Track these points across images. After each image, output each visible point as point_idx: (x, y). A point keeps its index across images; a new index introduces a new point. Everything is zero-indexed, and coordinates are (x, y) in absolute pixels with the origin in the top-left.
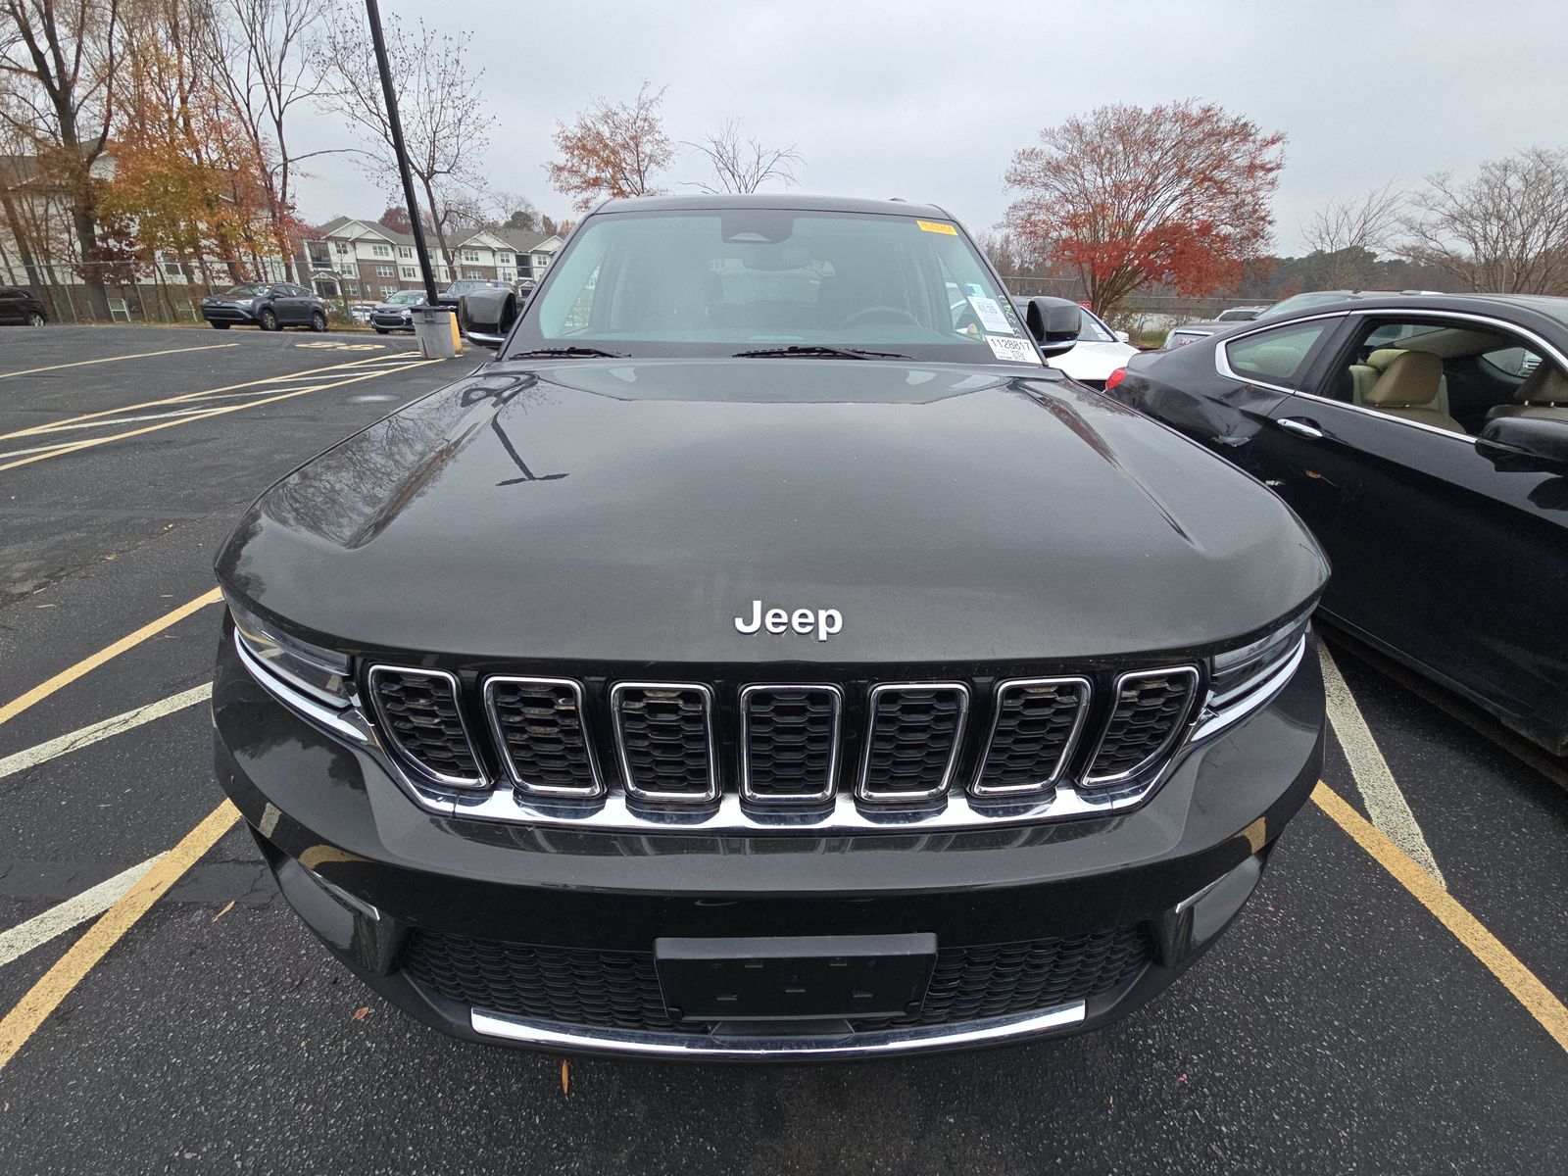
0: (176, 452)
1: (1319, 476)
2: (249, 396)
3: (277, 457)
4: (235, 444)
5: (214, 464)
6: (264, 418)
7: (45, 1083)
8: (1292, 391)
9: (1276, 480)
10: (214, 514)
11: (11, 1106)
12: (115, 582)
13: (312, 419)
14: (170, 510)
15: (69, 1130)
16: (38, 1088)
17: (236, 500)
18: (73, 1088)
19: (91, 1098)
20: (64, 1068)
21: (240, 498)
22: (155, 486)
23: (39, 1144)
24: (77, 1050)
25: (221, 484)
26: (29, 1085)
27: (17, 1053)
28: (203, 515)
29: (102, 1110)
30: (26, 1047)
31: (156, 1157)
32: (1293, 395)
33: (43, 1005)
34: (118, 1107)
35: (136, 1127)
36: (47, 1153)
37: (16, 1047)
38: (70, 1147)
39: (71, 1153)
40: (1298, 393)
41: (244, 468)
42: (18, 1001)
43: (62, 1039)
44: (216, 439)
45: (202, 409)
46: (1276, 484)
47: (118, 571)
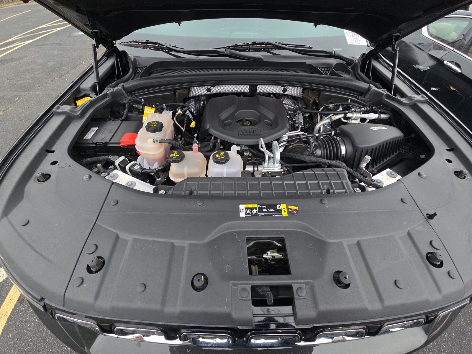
0: (14, 63)
1: (455, 89)
2: (36, 35)
3: (49, 64)
4: (34, 58)
5: (28, 68)
6: (42, 45)
7: (21, 325)
8: (452, 49)
9: (436, 88)
10: (31, 92)
11: (12, 335)
12: (4, 125)
13: (59, 44)
14: (16, 91)
15: (31, 341)
16: (19, 327)
17: (38, 85)
18: (29, 327)
19: (36, 330)
20: (25, 320)
21: (39, 84)
22: (10, 80)
23: (23, 347)
24: (28, 313)
25: (31, 78)
26: (16, 327)
27: (10, 316)
28: (28, 93)
29: (40, 334)
30: (12, 313)
31: (59, 350)
32: (453, 50)
33: (14, 298)
34: (45, 333)
35: (51, 340)
36: (26, 350)
37: (9, 314)
38: (33, 347)
39: (33, 350)
40: (455, 50)
41: (38, 70)
42: (6, 297)
43: (22, 310)
44: (27, 56)
45: (21, 42)
46: (435, 90)
47: (3, 120)
